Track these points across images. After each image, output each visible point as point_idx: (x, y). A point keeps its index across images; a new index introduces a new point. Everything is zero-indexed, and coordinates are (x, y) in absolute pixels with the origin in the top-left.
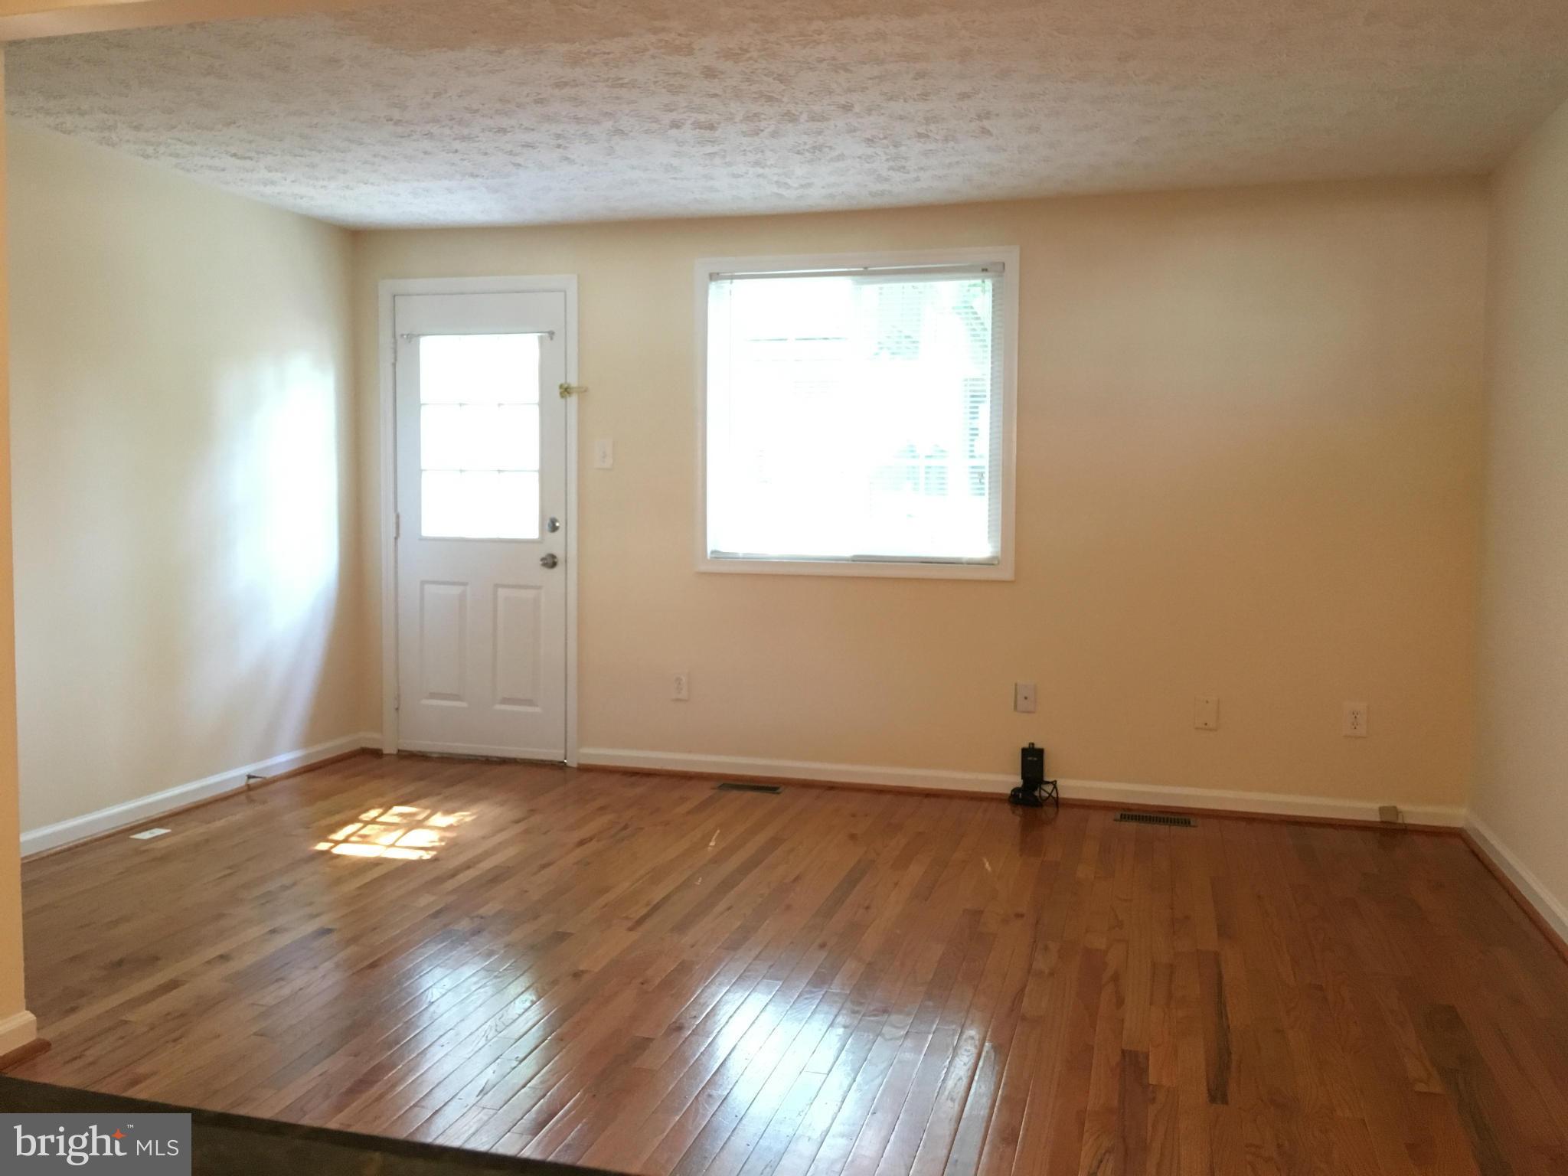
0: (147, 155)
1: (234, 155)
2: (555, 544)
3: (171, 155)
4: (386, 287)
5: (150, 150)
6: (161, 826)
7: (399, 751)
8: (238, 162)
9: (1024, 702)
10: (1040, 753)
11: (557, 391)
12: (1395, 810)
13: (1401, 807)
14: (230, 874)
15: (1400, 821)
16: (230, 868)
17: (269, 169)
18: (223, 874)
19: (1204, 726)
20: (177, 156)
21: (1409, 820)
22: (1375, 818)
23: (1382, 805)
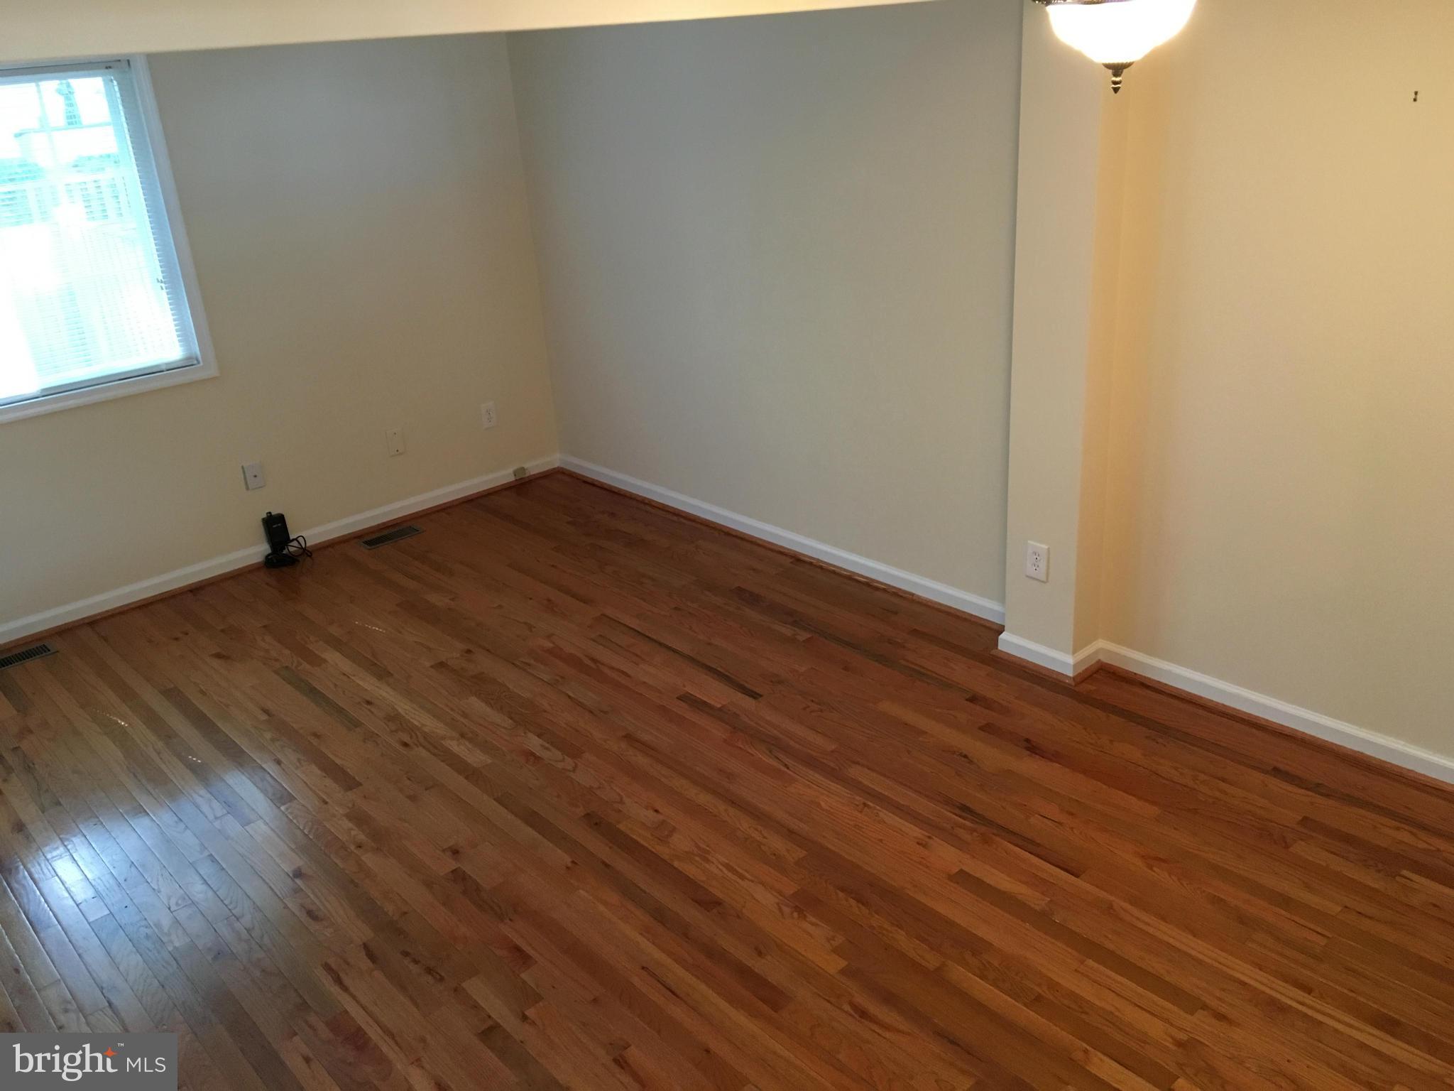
9: (251, 479)
10: (281, 518)
12: (523, 469)
13: (526, 466)
15: (527, 475)
19: (397, 453)
21: (533, 473)
22: (512, 479)
23: (515, 468)
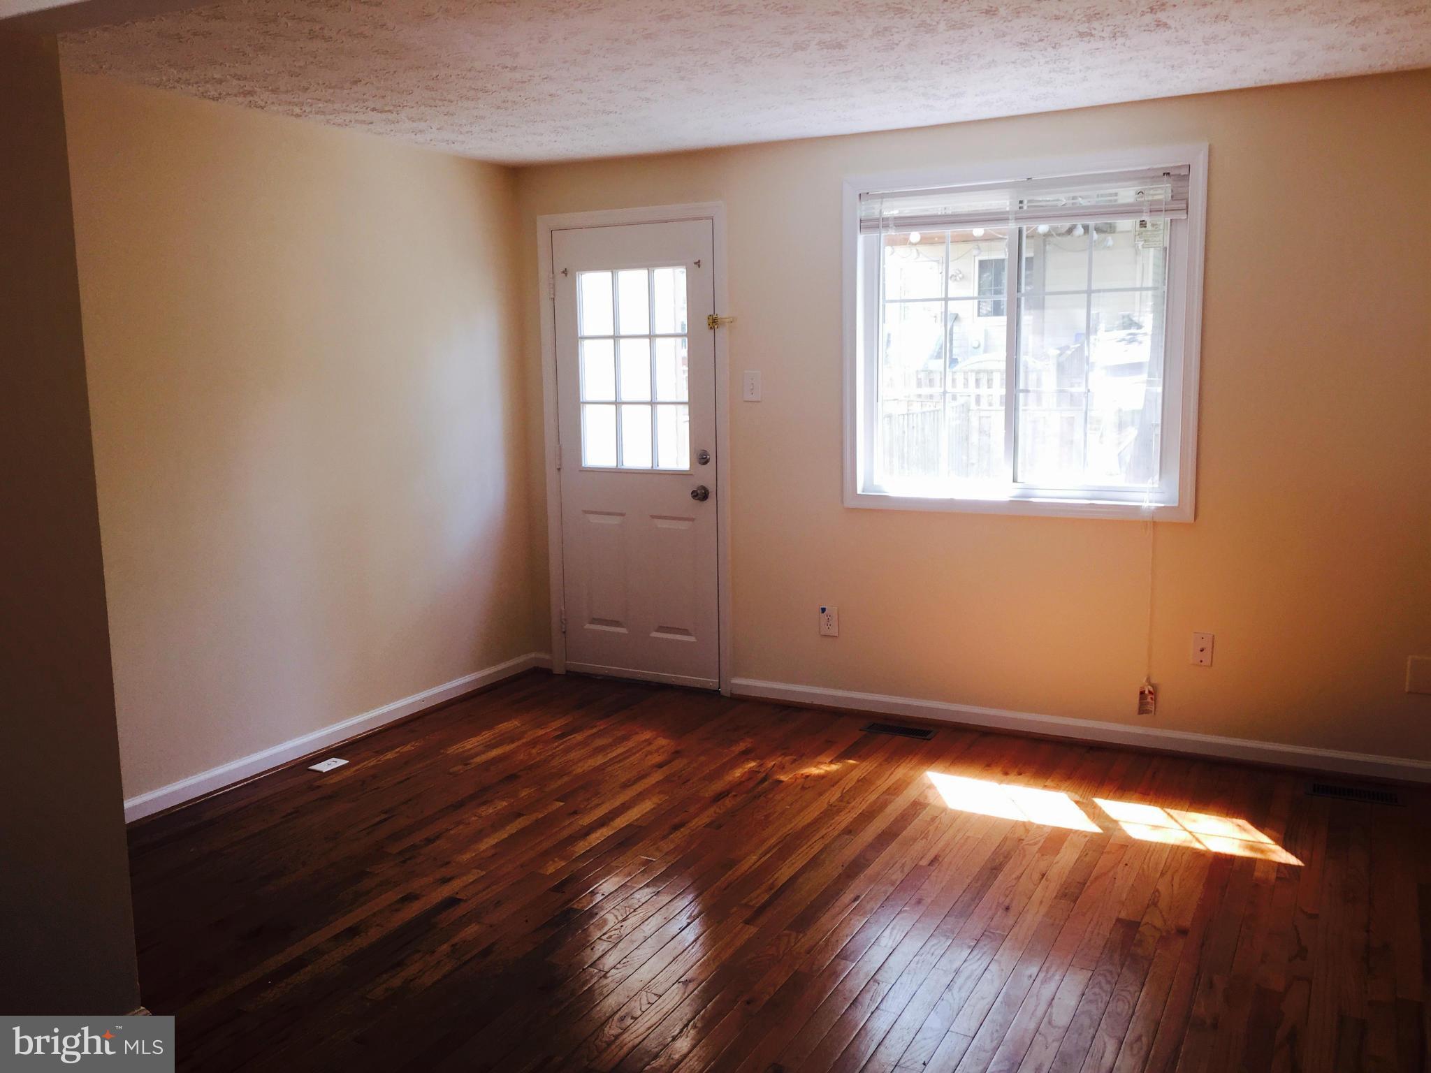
0: (297, 114)
1: (374, 110)
2: (706, 476)
3: (317, 113)
4: (543, 222)
5: (297, 110)
6: (340, 756)
7: (567, 671)
8: (384, 116)
11: (705, 322)
14: (385, 820)
16: (386, 813)
17: (411, 119)
18: (378, 819)
20: (323, 113)
